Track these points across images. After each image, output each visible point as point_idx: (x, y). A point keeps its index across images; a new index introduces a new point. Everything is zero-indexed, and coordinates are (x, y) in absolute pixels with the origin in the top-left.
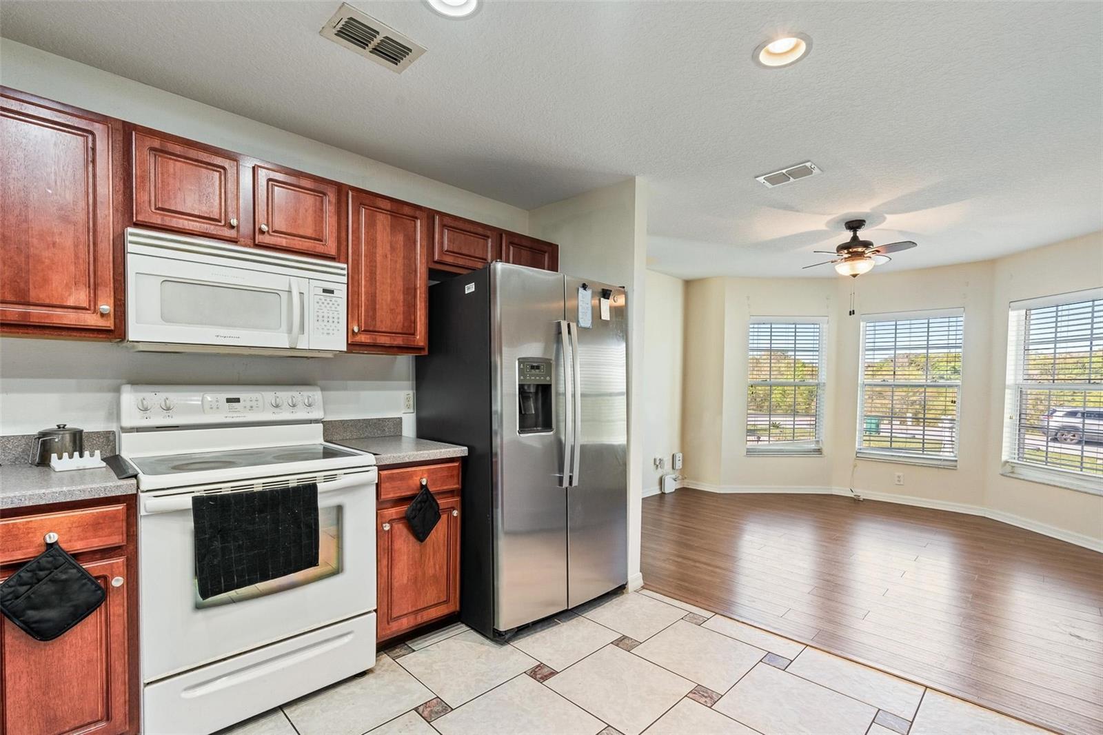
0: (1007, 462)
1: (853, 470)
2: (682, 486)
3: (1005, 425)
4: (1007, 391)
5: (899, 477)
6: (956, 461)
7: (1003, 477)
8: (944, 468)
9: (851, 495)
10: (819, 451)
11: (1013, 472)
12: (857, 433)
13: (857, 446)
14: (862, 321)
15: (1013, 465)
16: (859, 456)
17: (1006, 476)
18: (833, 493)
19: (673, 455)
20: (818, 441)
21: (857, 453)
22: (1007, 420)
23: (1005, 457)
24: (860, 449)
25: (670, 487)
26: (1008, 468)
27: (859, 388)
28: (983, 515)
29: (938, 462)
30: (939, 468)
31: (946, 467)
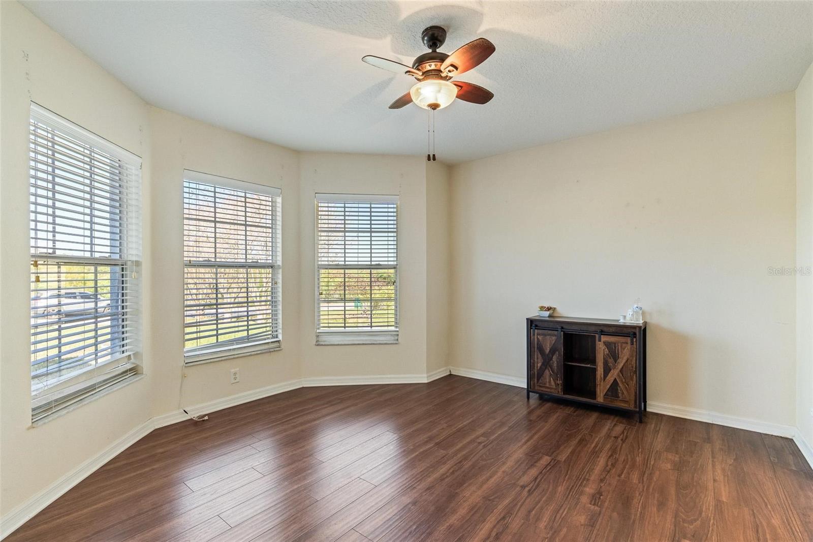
1: (182, 382)
5: (235, 374)
7: (315, 346)
10: (134, 370)
15: (320, 334)
16: (189, 362)
21: (186, 358)
24: (188, 352)
29: (266, 347)
30: (270, 352)
31: (276, 349)
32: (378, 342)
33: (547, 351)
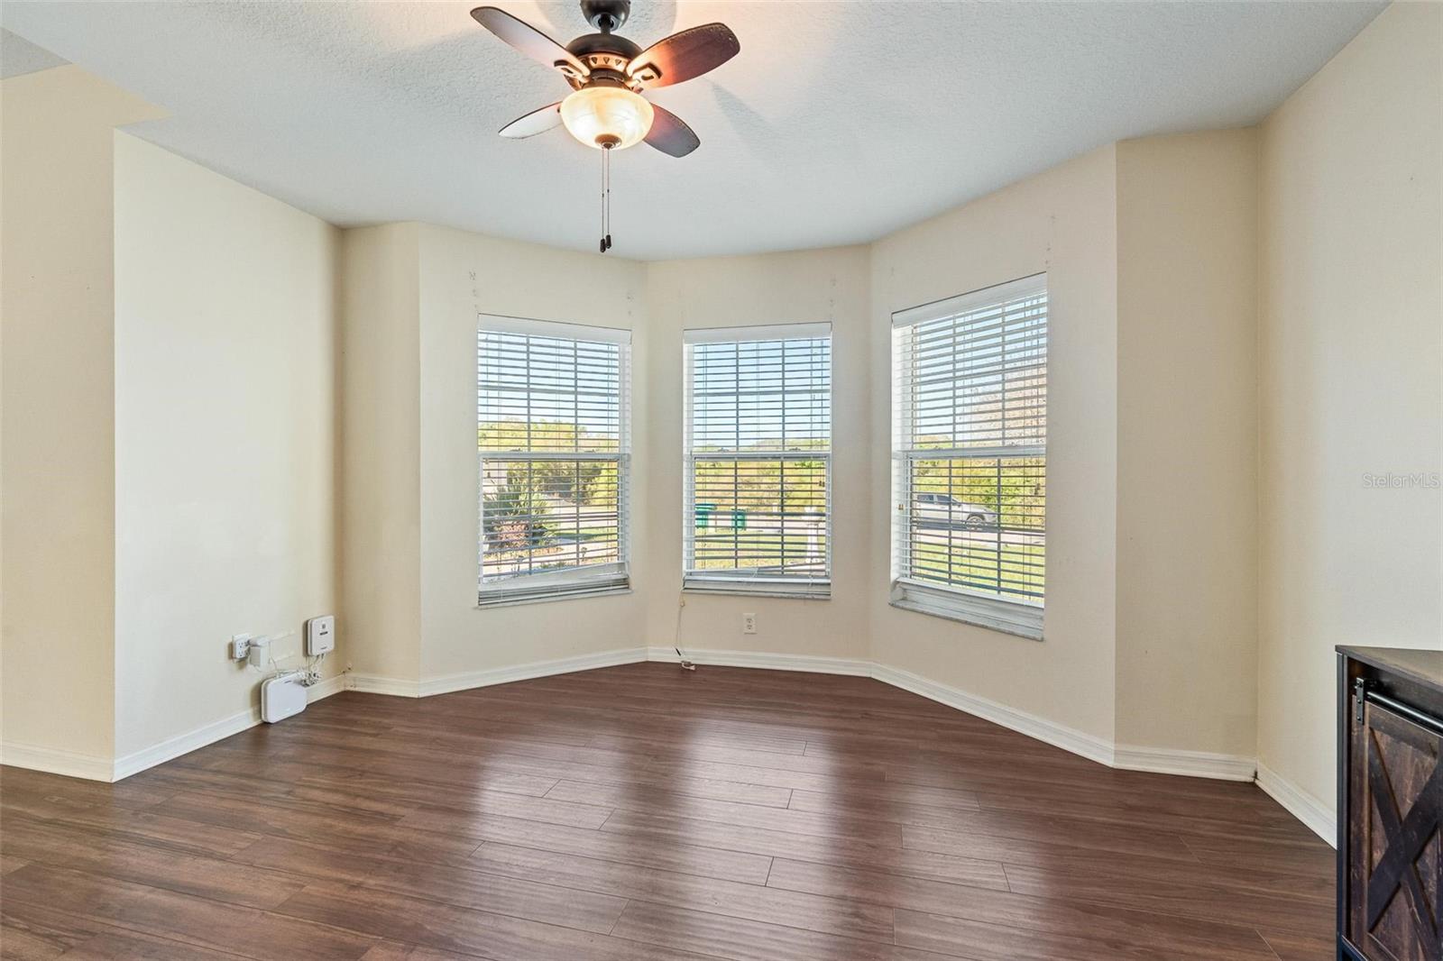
0: (897, 582)
1: (680, 612)
2: (342, 689)
3: (892, 521)
4: (894, 463)
5: (749, 620)
6: (829, 584)
7: (892, 608)
8: (813, 599)
9: (676, 659)
10: (624, 583)
11: (904, 599)
12: (685, 544)
13: (684, 568)
14: (687, 342)
15: (905, 587)
16: (691, 587)
17: (898, 607)
18: (650, 660)
19: (306, 624)
20: (623, 564)
21: (685, 581)
22: (895, 512)
23: (894, 575)
24: (691, 574)
25: (285, 703)
26: (898, 593)
27: (685, 464)
28: (868, 675)
29: (804, 589)
30: (805, 599)
31: (816, 597)
32: (1007, 629)
33: (1406, 809)
